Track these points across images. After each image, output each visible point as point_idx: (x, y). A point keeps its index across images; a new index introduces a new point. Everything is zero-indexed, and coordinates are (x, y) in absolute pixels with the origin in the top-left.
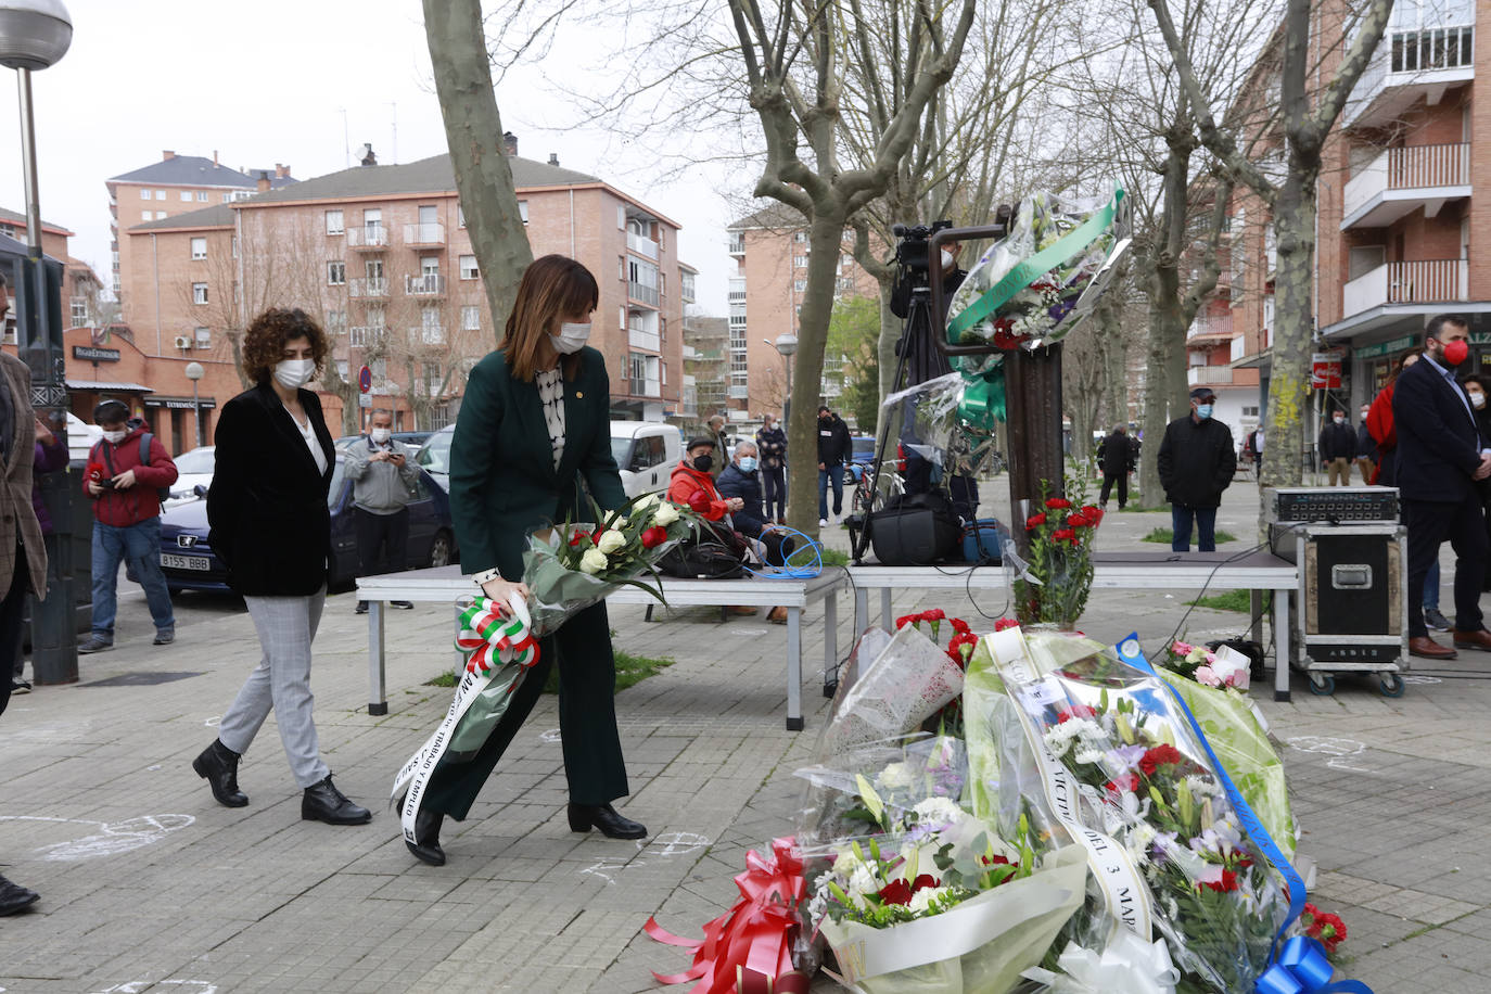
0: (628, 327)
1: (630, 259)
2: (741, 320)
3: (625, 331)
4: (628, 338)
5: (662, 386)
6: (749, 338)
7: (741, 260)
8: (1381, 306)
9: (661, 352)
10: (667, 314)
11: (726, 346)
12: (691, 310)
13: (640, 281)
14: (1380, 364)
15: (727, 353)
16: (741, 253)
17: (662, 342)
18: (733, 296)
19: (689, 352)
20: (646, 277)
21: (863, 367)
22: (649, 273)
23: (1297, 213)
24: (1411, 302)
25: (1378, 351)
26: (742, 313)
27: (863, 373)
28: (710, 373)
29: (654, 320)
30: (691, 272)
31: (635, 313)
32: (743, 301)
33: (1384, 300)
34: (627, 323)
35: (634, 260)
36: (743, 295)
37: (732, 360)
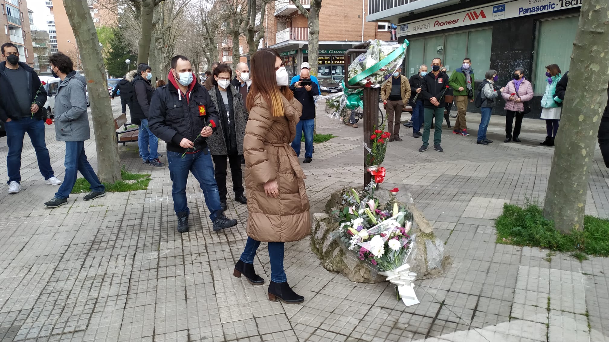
0: (9, 34)
1: (7, 6)
2: (53, 32)
3: (8, 35)
4: (10, 39)
5: (26, 58)
6: (57, 39)
7: (51, 8)
8: (288, 41)
9: (24, 44)
10: (25, 29)
11: (47, 42)
12: (32, 27)
13: (12, 15)
14: (286, 58)
15: (49, 45)
16: (51, 5)
17: (25, 40)
18: (49, 22)
19: (34, 44)
20: (14, 13)
21: (108, 52)
22: (15, 12)
23: (315, 21)
24: (295, 40)
25: (285, 54)
26: (54, 29)
27: (108, 54)
28: (43, 52)
29: (20, 31)
30: (31, 12)
31: (11, 28)
32: (54, 24)
33: (289, 39)
34: (8, 32)
35: (9, 6)
36: (54, 22)
37: (51, 48)
